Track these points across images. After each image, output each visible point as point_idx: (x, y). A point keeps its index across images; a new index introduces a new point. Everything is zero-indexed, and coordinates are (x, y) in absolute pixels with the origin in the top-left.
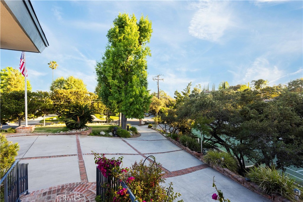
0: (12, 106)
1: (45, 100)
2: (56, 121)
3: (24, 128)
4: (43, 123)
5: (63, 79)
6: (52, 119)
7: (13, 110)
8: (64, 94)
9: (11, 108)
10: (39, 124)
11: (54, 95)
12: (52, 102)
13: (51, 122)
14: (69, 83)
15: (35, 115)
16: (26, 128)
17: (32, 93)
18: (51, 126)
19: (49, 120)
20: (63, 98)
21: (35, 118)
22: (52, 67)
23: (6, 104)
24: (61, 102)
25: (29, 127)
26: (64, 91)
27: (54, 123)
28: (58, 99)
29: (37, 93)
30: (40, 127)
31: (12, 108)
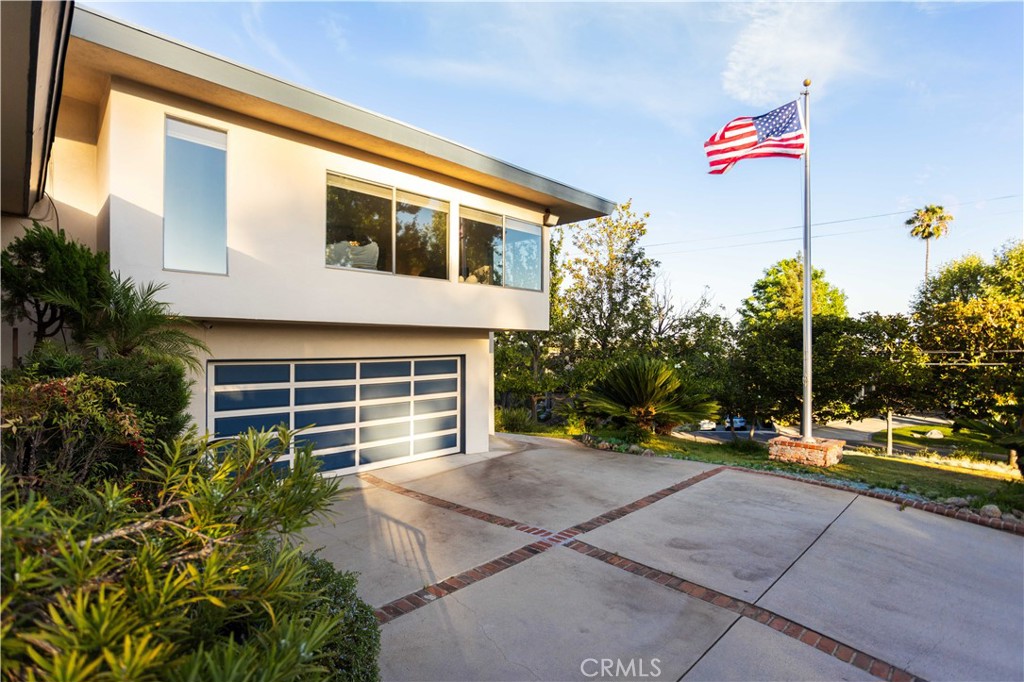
0: (778, 365)
1: (892, 351)
2: (943, 447)
3: (797, 445)
4: (886, 444)
5: (974, 265)
6: (924, 433)
7: (782, 379)
8: (989, 319)
9: (776, 372)
10: (869, 447)
11: (935, 327)
12: (923, 361)
13: (920, 446)
14: (1009, 278)
15: (852, 408)
16: (806, 447)
17: (844, 323)
18: (919, 460)
19: (908, 434)
20: (983, 338)
21: (854, 418)
22: (924, 231)
23: (762, 360)
24: (968, 358)
25: (816, 444)
26: (989, 307)
27: (931, 452)
28: (957, 344)
29: (863, 320)
30: (871, 455)
31: (779, 373)
